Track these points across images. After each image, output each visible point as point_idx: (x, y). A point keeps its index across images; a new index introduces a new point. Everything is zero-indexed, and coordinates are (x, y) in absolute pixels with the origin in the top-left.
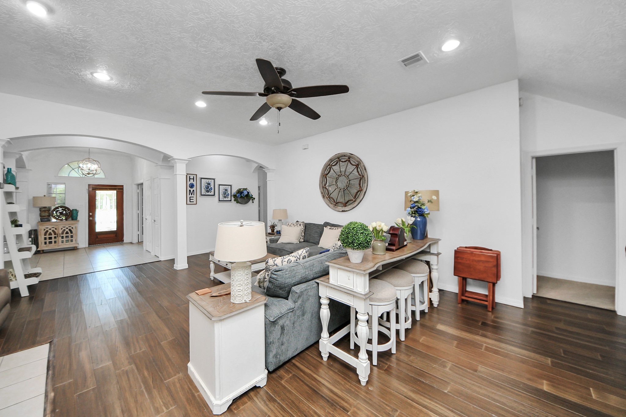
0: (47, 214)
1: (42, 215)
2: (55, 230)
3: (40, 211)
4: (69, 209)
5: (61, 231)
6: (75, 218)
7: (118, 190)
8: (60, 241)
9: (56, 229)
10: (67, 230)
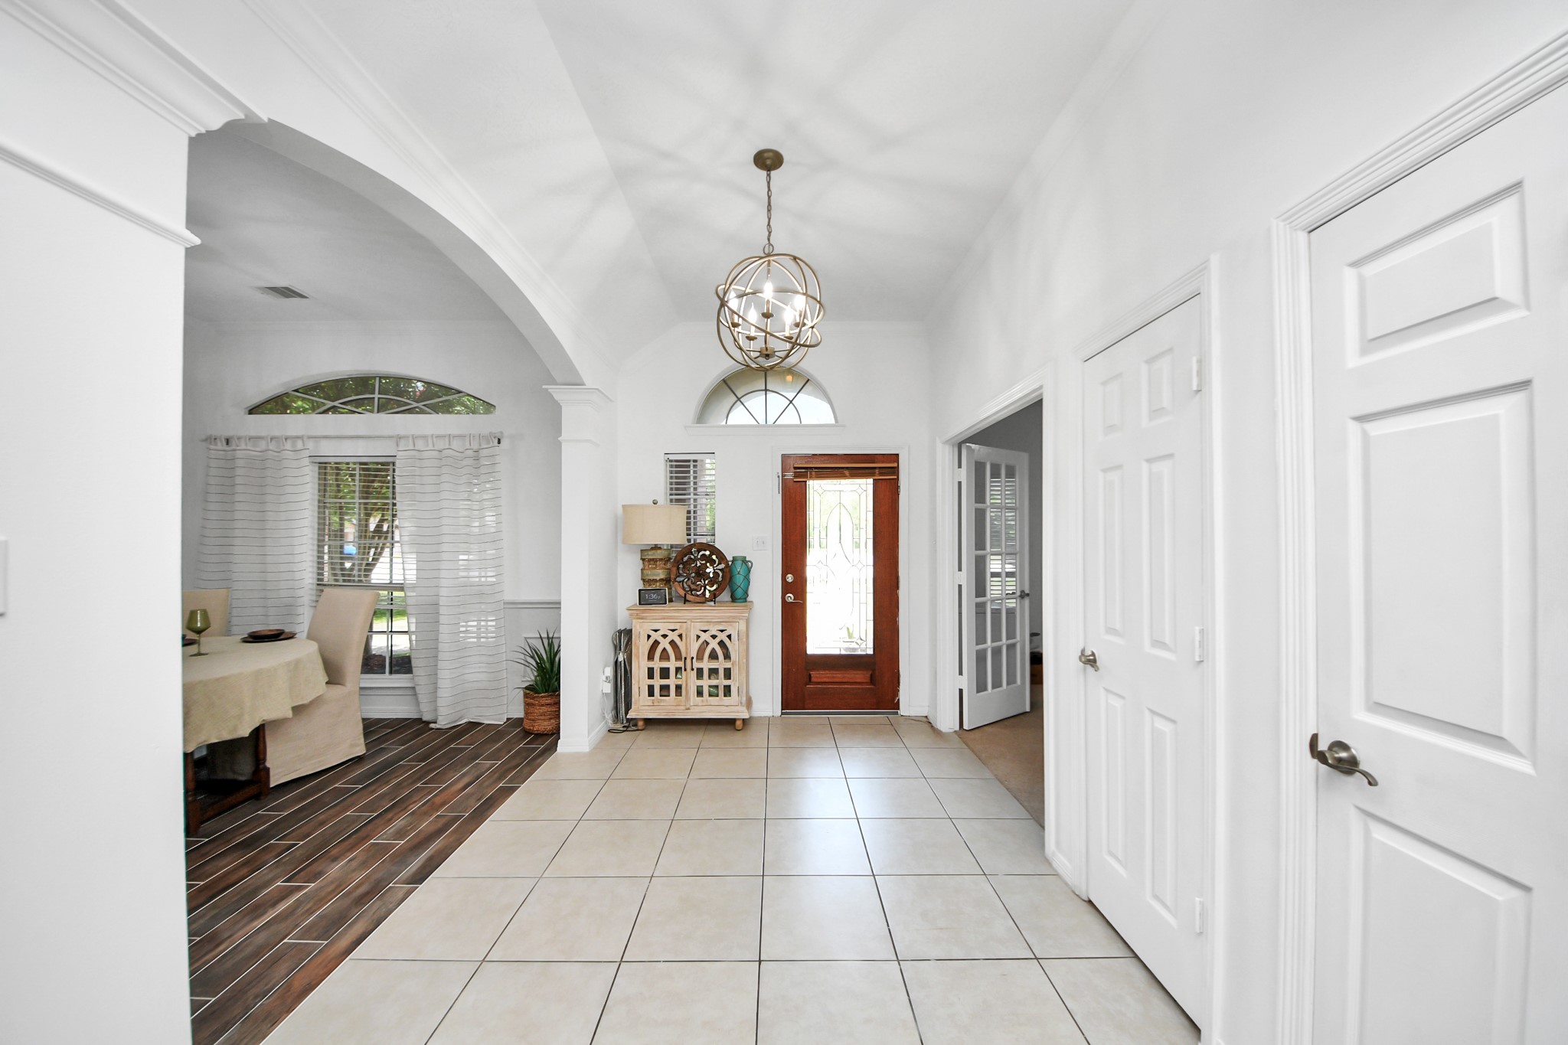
0: (660, 571)
1: (647, 575)
2: (677, 640)
3: (643, 560)
4: (722, 557)
5: (695, 647)
6: (739, 593)
7: (881, 474)
8: (693, 691)
9: (680, 636)
10: (714, 644)
